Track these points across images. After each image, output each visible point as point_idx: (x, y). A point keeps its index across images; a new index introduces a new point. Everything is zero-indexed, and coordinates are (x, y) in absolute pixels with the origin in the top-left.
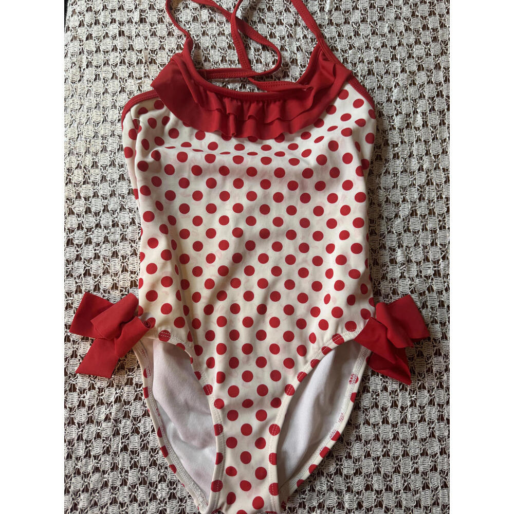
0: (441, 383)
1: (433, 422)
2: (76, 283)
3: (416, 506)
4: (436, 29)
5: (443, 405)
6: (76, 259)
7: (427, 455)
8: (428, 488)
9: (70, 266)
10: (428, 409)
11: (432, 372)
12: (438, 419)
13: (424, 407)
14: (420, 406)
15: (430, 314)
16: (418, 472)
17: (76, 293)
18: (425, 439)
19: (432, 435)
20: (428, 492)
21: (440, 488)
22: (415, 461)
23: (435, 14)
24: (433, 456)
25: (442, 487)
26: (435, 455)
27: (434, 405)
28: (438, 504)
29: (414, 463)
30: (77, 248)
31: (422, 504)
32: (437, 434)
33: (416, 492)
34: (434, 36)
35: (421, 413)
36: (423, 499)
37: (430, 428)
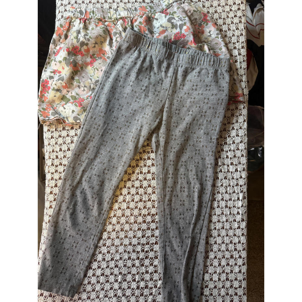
0: (227, 191)
1: (223, 208)
2: (67, 146)
3: (215, 243)
4: (226, 31)
5: (227, 201)
6: (67, 136)
7: (220, 222)
8: (220, 236)
9: (64, 139)
10: (221, 202)
11: (223, 186)
12: (225, 207)
13: (219, 201)
14: (218, 201)
15: (222, 161)
16: (216, 229)
17: (67, 151)
18: (220, 215)
19: (222, 213)
20: (220, 238)
21: (225, 236)
22: (215, 224)
23: (226, 24)
24: (222, 222)
25: (226, 236)
26: (224, 222)
27: (224, 200)
28: (224, 243)
29: (214, 225)
30: (67, 131)
31: (217, 243)
32: (225, 213)
33: (215, 238)
34: (225, 34)
35: (218, 204)
36: (218, 241)
37: (222, 210)
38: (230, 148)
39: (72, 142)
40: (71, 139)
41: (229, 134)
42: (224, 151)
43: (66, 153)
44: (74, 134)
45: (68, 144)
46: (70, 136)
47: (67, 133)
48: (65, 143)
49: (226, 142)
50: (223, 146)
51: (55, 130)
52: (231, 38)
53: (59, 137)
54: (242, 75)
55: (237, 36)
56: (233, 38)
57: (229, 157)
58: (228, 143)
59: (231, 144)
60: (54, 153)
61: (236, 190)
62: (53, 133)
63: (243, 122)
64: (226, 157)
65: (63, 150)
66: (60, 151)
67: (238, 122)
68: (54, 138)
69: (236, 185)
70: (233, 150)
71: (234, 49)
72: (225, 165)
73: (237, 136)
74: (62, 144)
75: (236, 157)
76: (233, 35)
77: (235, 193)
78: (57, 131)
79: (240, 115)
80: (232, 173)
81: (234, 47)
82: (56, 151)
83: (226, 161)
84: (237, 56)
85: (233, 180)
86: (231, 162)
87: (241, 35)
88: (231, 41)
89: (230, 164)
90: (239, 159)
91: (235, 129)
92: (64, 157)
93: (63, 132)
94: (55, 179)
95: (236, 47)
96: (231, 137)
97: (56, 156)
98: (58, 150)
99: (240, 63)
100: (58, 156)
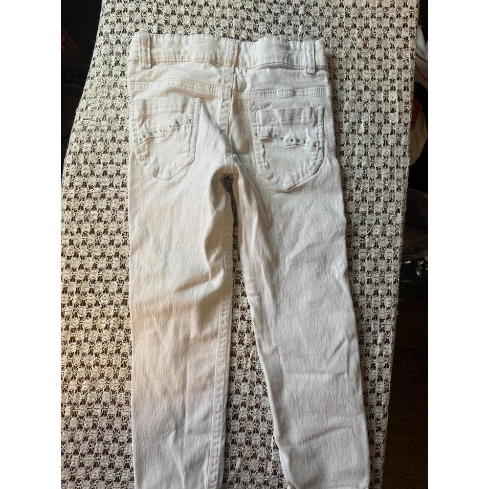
38: (369, 254)
39: (99, 220)
40: (98, 214)
41: (369, 231)
42: (358, 258)
43: (87, 237)
44: (104, 206)
45: (93, 222)
46: (97, 209)
47: (94, 203)
48: (88, 221)
49: (364, 244)
50: (358, 250)
51: (75, 197)
52: (388, 72)
53: (79, 209)
54: (400, 135)
55: (398, 69)
56: (391, 72)
57: (366, 270)
58: (366, 246)
59: (371, 247)
60: (68, 235)
61: (372, 327)
62: (69, 202)
63: (395, 213)
64: (360, 268)
65: (82, 231)
66: (77, 233)
67: (386, 212)
68: (71, 210)
69: (373, 319)
70: (374, 259)
71: (391, 89)
72: (357, 282)
73: (382, 235)
74: (82, 221)
75: (378, 270)
76: (392, 67)
77: (370, 331)
78: (78, 198)
79: (390, 201)
80: (368, 298)
81: (392, 87)
82: (71, 232)
83: (359, 276)
84: (395, 102)
85: (369, 310)
86: (368, 278)
87: (404, 68)
88: (388, 76)
89: (366, 281)
90: (383, 275)
91: (381, 224)
92: (82, 244)
93: (87, 201)
94: (64, 280)
95: (395, 87)
96: (372, 235)
97: (70, 240)
98: (75, 230)
99: (399, 113)
100: (73, 241)
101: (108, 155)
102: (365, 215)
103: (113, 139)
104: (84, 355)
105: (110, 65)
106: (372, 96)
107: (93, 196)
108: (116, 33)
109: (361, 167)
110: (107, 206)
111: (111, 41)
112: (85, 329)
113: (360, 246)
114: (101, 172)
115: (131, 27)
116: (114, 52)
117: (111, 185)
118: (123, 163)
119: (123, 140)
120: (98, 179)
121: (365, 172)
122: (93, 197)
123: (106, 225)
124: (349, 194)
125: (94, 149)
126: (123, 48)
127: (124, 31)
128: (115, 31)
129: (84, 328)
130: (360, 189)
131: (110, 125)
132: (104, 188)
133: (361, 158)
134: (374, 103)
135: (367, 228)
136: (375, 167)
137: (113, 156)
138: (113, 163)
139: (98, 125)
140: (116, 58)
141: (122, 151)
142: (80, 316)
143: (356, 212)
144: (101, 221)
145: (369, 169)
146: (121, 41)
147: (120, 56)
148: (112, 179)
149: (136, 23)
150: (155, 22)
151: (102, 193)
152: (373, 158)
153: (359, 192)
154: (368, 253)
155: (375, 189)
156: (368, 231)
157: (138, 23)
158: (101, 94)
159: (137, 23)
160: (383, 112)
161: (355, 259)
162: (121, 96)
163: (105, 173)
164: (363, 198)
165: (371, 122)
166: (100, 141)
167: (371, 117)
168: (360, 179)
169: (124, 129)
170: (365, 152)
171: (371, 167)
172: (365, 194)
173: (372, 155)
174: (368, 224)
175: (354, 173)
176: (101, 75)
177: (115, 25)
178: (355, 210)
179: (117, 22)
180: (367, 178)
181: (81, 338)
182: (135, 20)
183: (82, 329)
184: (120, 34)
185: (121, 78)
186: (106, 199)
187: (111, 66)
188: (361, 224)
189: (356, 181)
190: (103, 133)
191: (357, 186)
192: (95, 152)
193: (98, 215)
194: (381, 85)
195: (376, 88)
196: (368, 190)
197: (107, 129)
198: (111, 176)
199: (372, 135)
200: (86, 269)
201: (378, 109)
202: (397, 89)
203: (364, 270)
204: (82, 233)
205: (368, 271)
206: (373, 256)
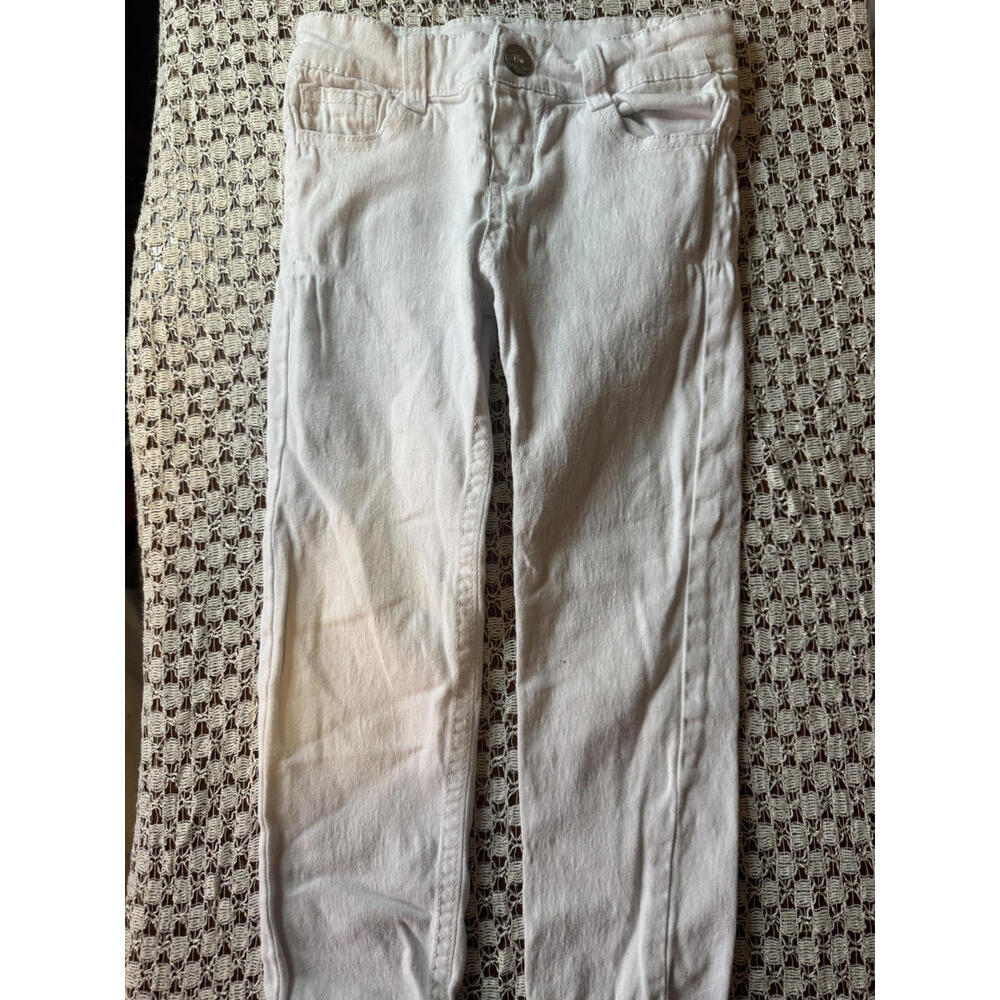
38: (827, 447)
39: (225, 457)
40: (219, 445)
41: (820, 396)
42: (805, 459)
43: (202, 500)
44: (230, 427)
45: (212, 464)
46: (217, 436)
47: (207, 422)
48: (200, 463)
49: (813, 426)
50: (803, 440)
51: (163, 416)
52: (806, 39)
53: (176, 441)
54: (853, 172)
55: (826, 28)
56: (812, 37)
57: (829, 484)
58: (819, 430)
59: (831, 431)
60: (161, 502)
61: (862, 608)
62: (152, 429)
63: (868, 346)
64: (814, 481)
65: (191, 487)
66: (180, 493)
67: (850, 347)
68: (160, 446)
69: (862, 590)
70: (841, 456)
71: (818, 75)
72: (814, 513)
73: (850, 399)
74: (187, 465)
75: (854, 479)
76: (813, 27)
77: (859, 617)
78: (169, 417)
79: (855, 322)
80: (842, 544)
81: (818, 71)
82: (167, 494)
83: (816, 498)
84: (829, 102)
85: (850, 571)
86: (836, 500)
87: (840, 25)
88: (807, 48)
89: (833, 507)
90: (867, 489)
91: (843, 375)
92: (195, 516)
93: (191, 420)
94: (167, 600)
95: (824, 69)
96: (828, 404)
97: (168, 512)
98: (175, 488)
99: (843, 126)
100: (173, 512)
101: (218, 314)
102: (803, 360)
103: (224, 279)
104: (229, 758)
105: (187, 121)
106: (775, 96)
107: (203, 407)
108: (190, 50)
109: (775, 256)
110: (237, 424)
111: (183, 70)
112: (226, 701)
113: (806, 432)
114: (210, 353)
115: (222, 32)
116: (193, 92)
117: (238, 378)
118: (255, 327)
119: (246, 277)
120: (205, 370)
121: (785, 267)
122: (202, 409)
123: (242, 466)
124: (760, 321)
125: (185, 306)
126: (210, 80)
127: (208, 43)
128: (190, 47)
129: (223, 698)
130: (780, 306)
131: (211, 249)
132: (223, 386)
133: (771, 237)
134: (782, 113)
135: (814, 388)
136: (807, 251)
137: (229, 314)
138: (233, 330)
139: (184, 253)
140: (197, 103)
141: (247, 301)
142: (212, 674)
143: (782, 357)
144: (230, 459)
145: (793, 257)
146: (205, 65)
147: (206, 98)
148: (237, 365)
149: (231, 20)
150: (271, 13)
151: (221, 399)
152: (798, 232)
153: (780, 314)
154: (825, 445)
155: (815, 300)
156: (817, 397)
157: (236, 20)
158: (178, 186)
159: (233, 21)
160: (806, 129)
161: (799, 462)
162: (221, 183)
163: (219, 355)
164: (792, 324)
165: (781, 155)
166: (194, 287)
167: (779, 143)
168: (778, 284)
169: (244, 253)
170: (779, 224)
171: (797, 253)
172: (795, 314)
173: (795, 226)
174: (814, 381)
175: (763, 272)
176: (172, 144)
177: (187, 33)
178: (779, 353)
179: (191, 25)
180: (794, 279)
181: (220, 723)
182: (227, 15)
183: (219, 702)
184: (199, 52)
185: (214, 145)
186: (233, 409)
187: (190, 123)
188: (800, 381)
189: (769, 290)
190: (200, 269)
191: (775, 299)
192: (188, 312)
193: (221, 448)
194: (792, 69)
195: (781, 79)
196: (801, 305)
197: (205, 258)
198: (234, 359)
199: (787, 183)
200: (211, 569)
201: (794, 122)
202: (829, 73)
203: (825, 485)
204: (191, 492)
205: (833, 485)
206: (838, 450)
